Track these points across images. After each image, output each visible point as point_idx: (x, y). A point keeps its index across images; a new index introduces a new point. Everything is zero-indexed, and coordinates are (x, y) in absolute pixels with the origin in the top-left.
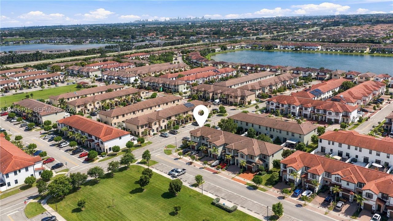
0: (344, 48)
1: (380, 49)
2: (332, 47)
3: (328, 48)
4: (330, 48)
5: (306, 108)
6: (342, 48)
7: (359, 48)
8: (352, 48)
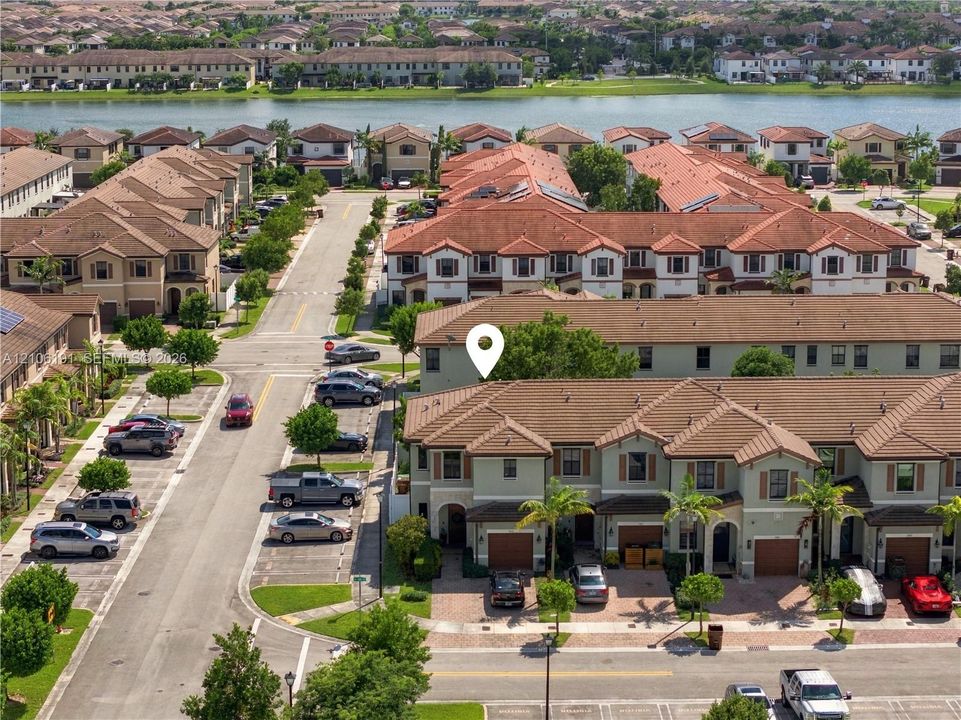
0: (132, 69)
1: (315, 69)
2: (65, 70)
3: (40, 72)
4: (50, 73)
5: (678, 262)
6: (123, 69)
7: (213, 68)
8: (175, 69)
